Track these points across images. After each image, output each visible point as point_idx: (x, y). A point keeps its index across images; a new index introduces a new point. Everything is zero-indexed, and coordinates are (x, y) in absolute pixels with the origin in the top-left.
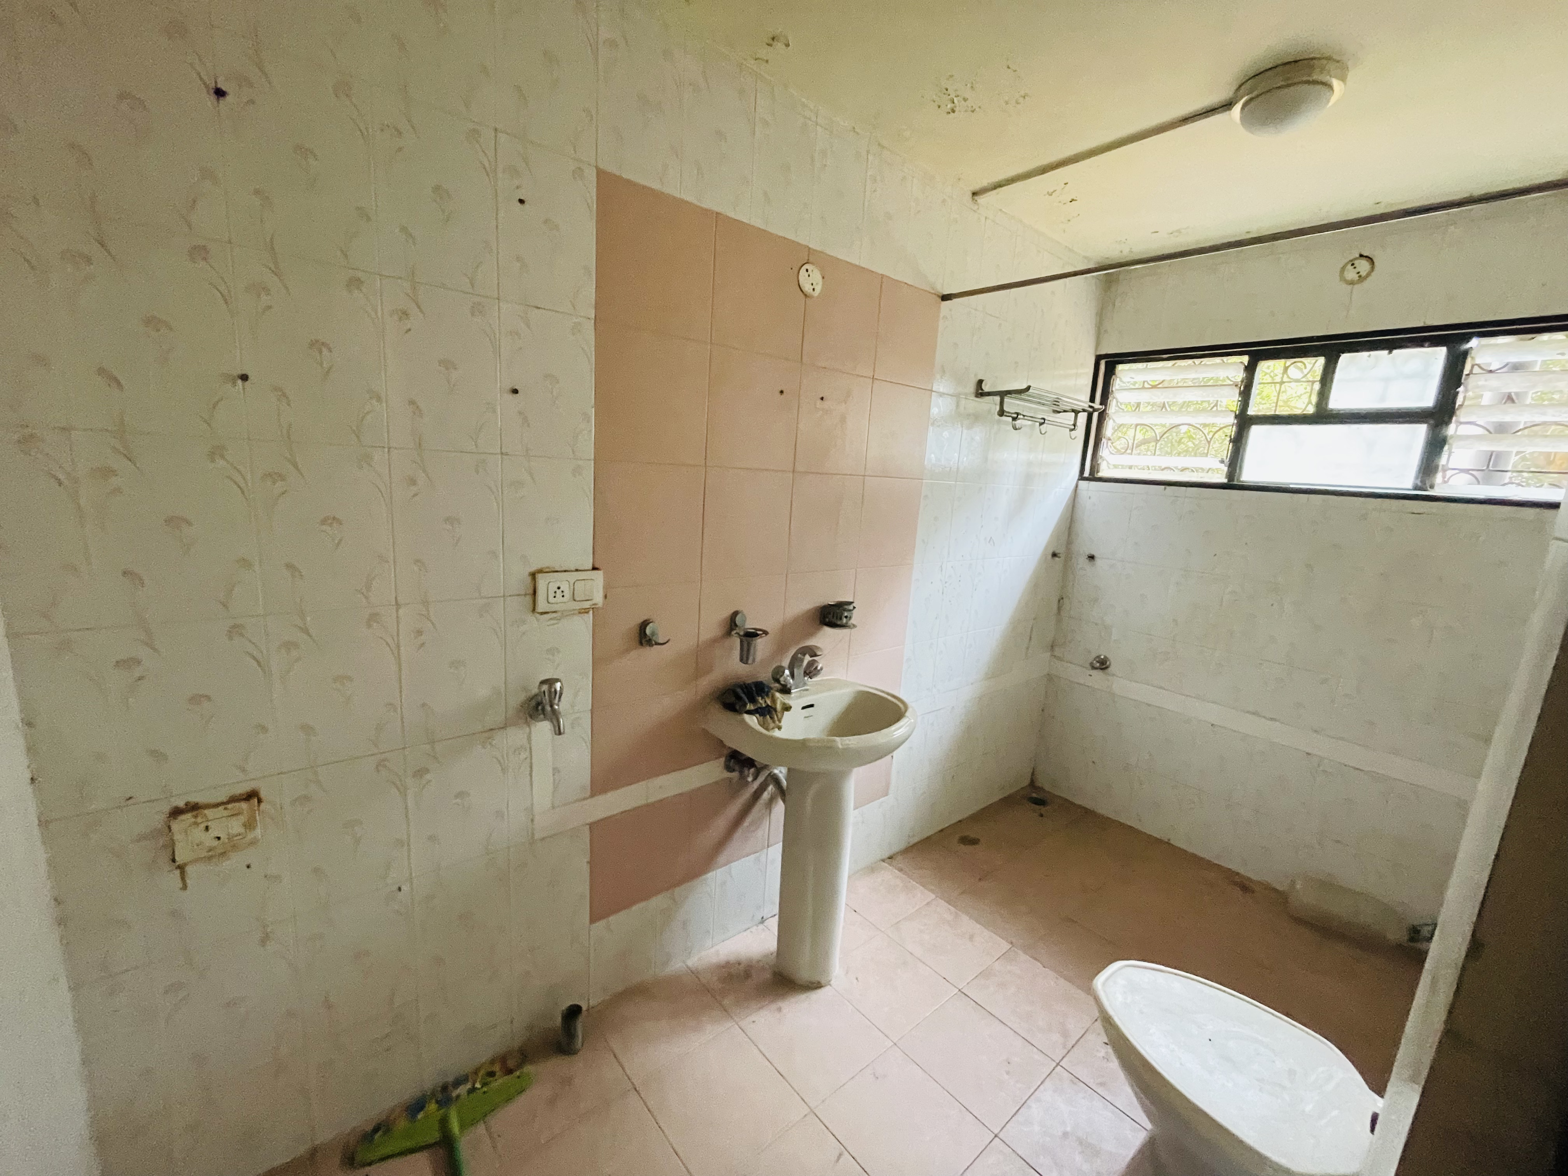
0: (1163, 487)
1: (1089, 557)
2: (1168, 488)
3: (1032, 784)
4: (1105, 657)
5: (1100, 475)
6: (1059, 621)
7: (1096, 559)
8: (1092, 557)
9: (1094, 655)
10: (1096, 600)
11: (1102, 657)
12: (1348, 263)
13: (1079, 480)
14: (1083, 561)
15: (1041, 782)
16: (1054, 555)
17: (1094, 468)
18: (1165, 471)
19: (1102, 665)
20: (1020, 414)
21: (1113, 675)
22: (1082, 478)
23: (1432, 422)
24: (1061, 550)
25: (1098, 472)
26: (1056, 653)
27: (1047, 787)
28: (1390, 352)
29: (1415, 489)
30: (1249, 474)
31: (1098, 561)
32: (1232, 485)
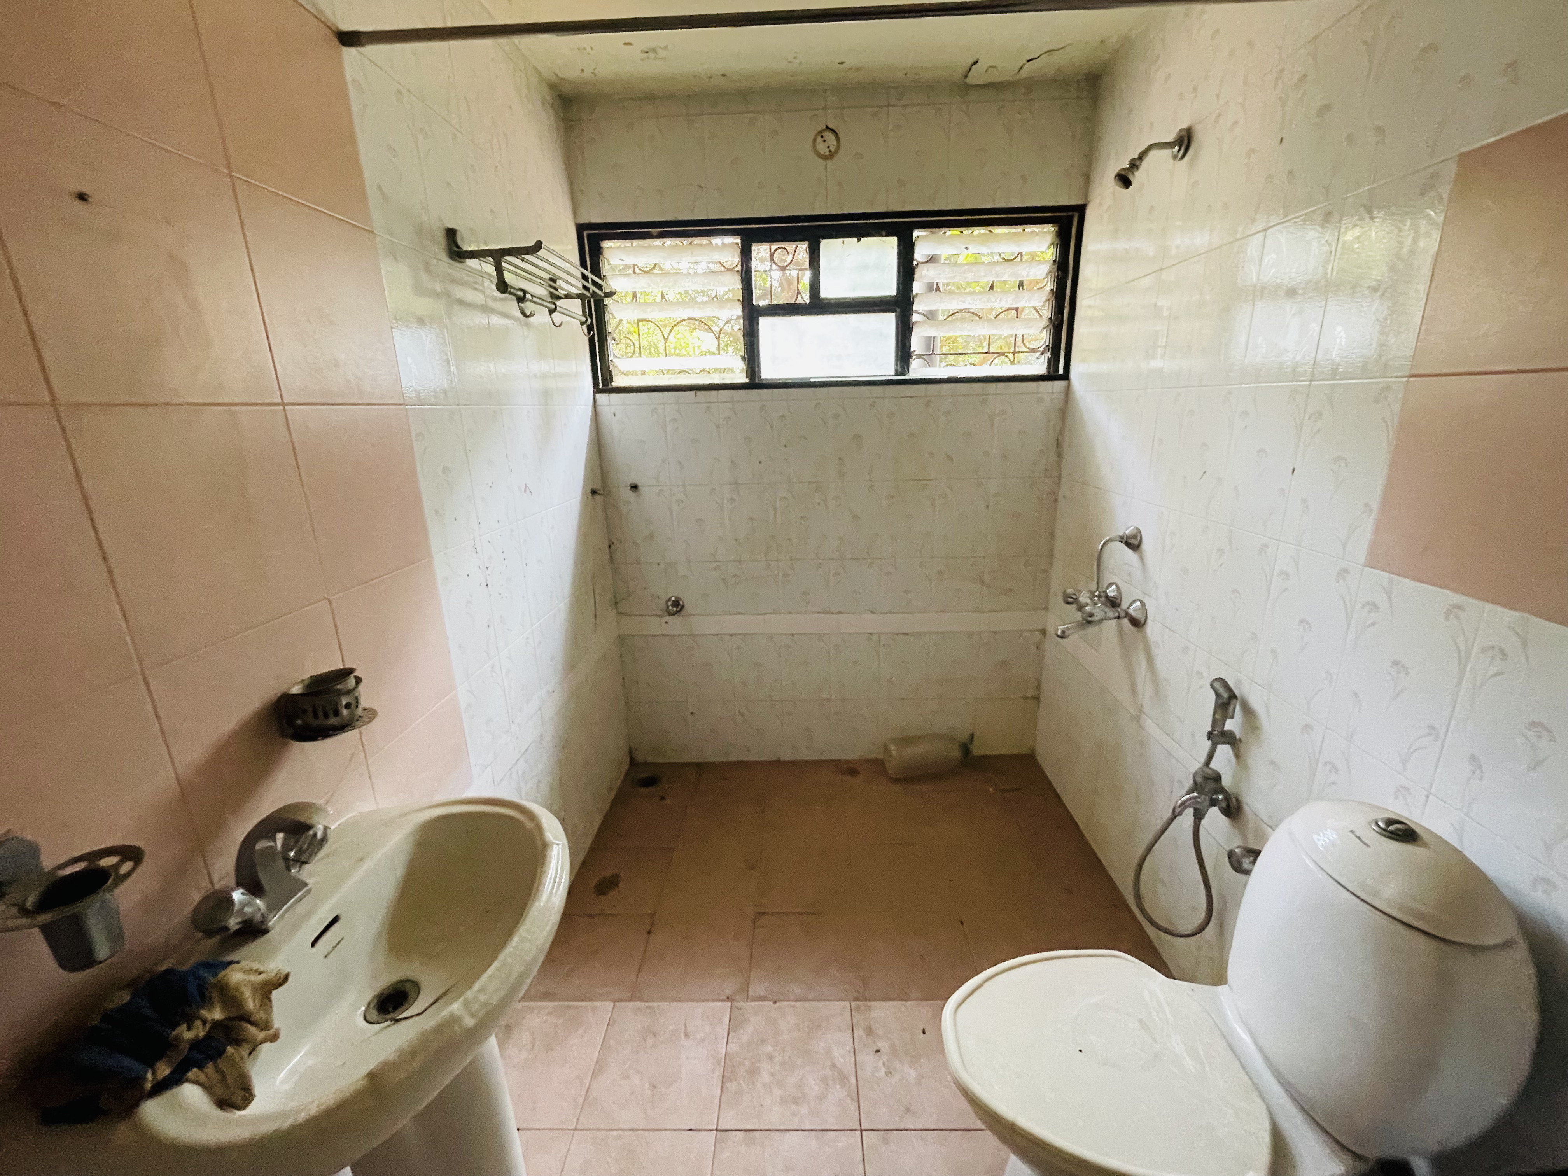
0: (693, 393)
1: (632, 487)
2: (699, 393)
3: (633, 762)
4: (676, 598)
5: (615, 384)
6: (615, 571)
7: (640, 488)
8: (634, 487)
9: (664, 598)
10: (651, 536)
11: (673, 599)
12: (816, 136)
13: (595, 393)
14: (628, 494)
15: (640, 757)
16: (594, 492)
17: (608, 376)
18: (682, 375)
19: (677, 607)
20: (528, 293)
21: (690, 615)
22: (597, 390)
23: (899, 310)
24: (598, 486)
25: (612, 381)
26: (620, 610)
27: (650, 759)
28: (859, 240)
29: (897, 374)
30: (767, 373)
31: (642, 489)
32: (755, 383)
